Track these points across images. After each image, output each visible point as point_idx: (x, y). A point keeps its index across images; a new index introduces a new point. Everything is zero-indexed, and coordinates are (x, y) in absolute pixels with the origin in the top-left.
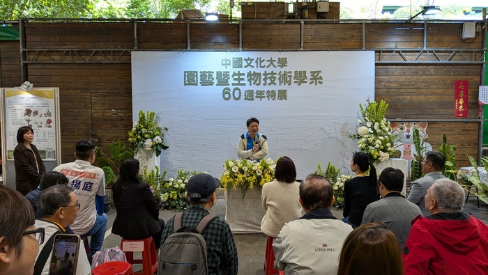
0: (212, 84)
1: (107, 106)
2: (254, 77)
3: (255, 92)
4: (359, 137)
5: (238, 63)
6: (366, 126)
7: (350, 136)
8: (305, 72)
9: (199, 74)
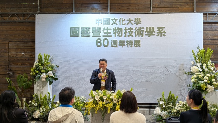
0: (89, 36)
1: (19, 50)
2: (118, 31)
3: (118, 41)
4: (192, 74)
5: (107, 22)
6: (197, 66)
7: (186, 73)
8: (153, 28)
9: (80, 29)
